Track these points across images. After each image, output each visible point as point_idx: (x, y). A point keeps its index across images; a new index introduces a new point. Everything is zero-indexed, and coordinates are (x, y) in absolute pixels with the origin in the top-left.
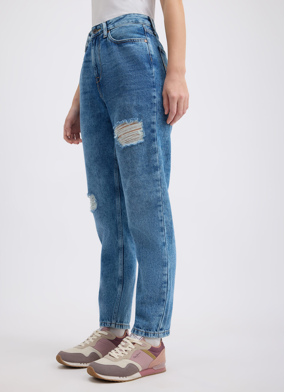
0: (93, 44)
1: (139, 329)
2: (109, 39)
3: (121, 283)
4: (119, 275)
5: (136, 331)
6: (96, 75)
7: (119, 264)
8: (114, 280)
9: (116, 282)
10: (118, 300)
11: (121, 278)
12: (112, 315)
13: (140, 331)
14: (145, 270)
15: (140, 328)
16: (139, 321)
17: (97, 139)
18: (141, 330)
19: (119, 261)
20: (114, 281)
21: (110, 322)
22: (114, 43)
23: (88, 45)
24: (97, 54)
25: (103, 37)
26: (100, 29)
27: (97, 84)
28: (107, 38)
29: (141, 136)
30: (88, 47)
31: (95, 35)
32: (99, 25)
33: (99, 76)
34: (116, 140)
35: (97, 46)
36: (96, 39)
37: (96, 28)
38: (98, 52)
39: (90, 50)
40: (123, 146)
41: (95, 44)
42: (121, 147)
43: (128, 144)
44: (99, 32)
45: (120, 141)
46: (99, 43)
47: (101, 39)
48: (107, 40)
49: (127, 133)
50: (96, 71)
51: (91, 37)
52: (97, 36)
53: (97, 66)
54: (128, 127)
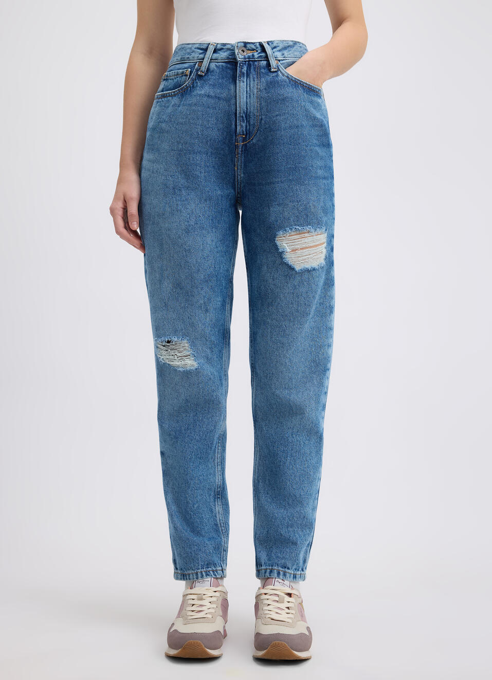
0: (243, 74)
1: (286, 570)
2: (283, 75)
3: (219, 498)
4: (217, 484)
5: (281, 573)
6: (243, 131)
7: (216, 465)
8: (208, 493)
9: (211, 497)
10: (223, 528)
11: (219, 489)
12: (221, 555)
13: (288, 573)
14: (297, 471)
15: (288, 569)
16: (284, 558)
17: (212, 241)
18: (289, 571)
19: (216, 459)
20: (207, 496)
21: (220, 568)
22: (296, 83)
23: (213, 65)
24: (252, 94)
25: (270, 70)
26: (253, 50)
27: (237, 147)
28: (279, 72)
29: (323, 256)
30: (211, 69)
31: (245, 58)
32: (253, 43)
33: (248, 133)
34: (280, 255)
35: (254, 81)
36: (249, 66)
37: (245, 46)
38: (255, 91)
39: (223, 78)
40: (297, 268)
41: (248, 76)
42: (293, 269)
43: (308, 266)
44: (253, 55)
45: (291, 258)
46: (259, 75)
47: (263, 70)
48: (277, 76)
49: (307, 248)
50: (244, 125)
51: (223, 55)
52: (250, 62)
53: (247, 116)
54: (310, 239)
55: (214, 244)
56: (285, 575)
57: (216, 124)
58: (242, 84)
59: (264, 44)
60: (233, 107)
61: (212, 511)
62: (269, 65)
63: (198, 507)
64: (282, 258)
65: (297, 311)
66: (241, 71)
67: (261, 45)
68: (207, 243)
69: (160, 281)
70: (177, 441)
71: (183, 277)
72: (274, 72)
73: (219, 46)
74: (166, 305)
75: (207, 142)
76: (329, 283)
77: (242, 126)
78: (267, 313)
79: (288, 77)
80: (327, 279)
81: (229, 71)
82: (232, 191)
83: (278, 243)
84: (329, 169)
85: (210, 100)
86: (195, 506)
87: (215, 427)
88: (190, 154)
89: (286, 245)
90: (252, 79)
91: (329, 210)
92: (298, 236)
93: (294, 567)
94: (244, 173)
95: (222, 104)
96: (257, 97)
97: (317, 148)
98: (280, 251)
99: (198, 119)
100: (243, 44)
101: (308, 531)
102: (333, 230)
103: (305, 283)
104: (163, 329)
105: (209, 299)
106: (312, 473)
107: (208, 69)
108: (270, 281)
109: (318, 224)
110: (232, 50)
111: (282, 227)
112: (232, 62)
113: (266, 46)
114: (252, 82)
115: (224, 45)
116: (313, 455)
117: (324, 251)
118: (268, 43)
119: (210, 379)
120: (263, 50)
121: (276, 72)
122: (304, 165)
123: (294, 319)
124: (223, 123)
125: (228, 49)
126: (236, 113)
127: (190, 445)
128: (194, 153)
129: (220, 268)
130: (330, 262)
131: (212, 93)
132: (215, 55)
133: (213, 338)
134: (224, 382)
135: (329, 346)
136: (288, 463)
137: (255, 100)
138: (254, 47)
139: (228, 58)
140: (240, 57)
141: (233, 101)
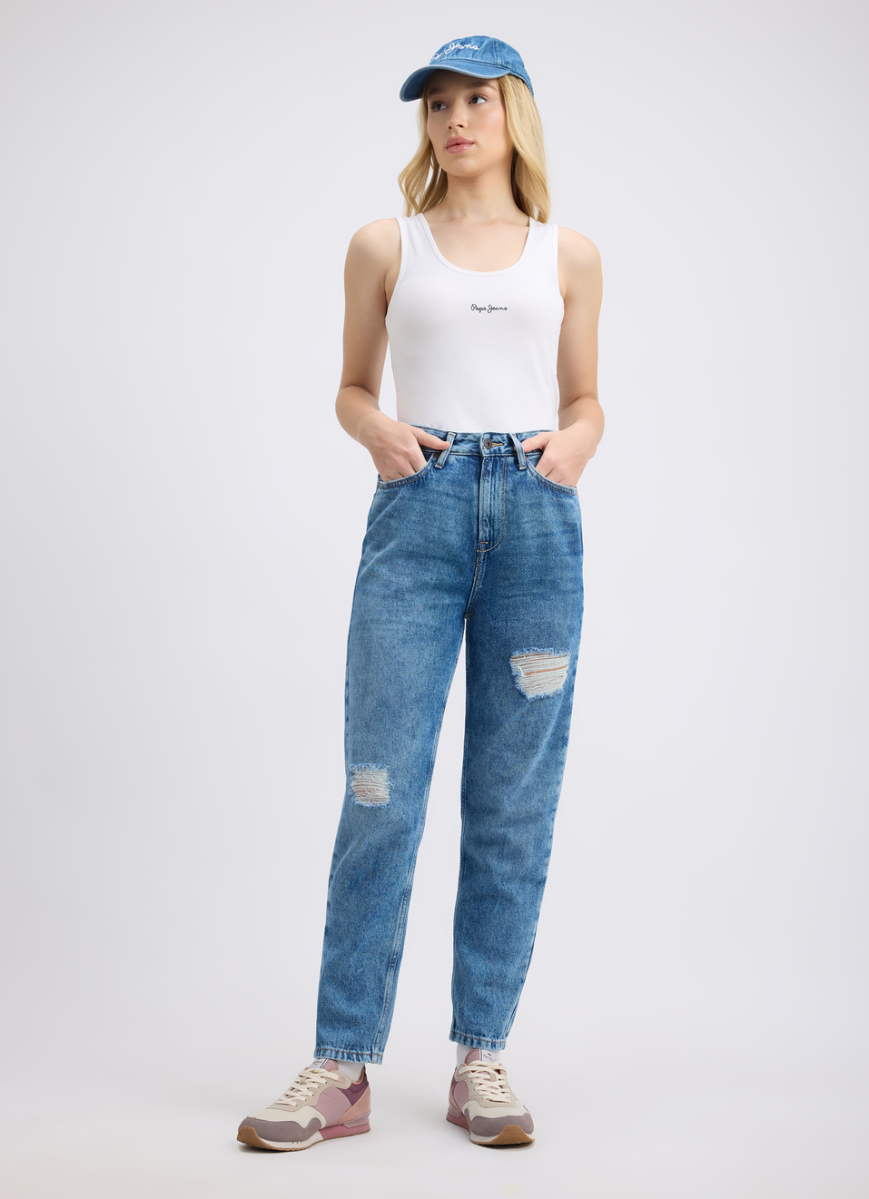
0: (489, 472)
1: (482, 1038)
2: (532, 474)
4: (393, 949)
5: (475, 1041)
6: (485, 536)
8: (380, 960)
9: (384, 964)
11: (395, 957)
13: (485, 1041)
15: (484, 1036)
17: (430, 655)
18: (485, 1039)
22: (544, 485)
23: (452, 459)
24: (496, 495)
25: (518, 468)
26: (500, 442)
27: (478, 555)
28: (528, 471)
29: (563, 681)
30: (451, 463)
31: (491, 453)
32: (500, 435)
33: (491, 540)
34: (513, 679)
35: (500, 480)
36: (495, 463)
37: (491, 438)
38: (500, 492)
39: (464, 474)
40: (530, 695)
41: (493, 473)
42: (524, 696)
43: (541, 693)
44: (499, 450)
45: (523, 683)
46: (505, 474)
47: (510, 468)
48: (525, 475)
49: (545, 671)
50: (487, 530)
51: (465, 447)
52: (496, 458)
53: (491, 520)
54: (550, 661)
55: (431, 659)
56: (479, 1043)
57: (455, 527)
58: (486, 484)
59: (513, 437)
60: (475, 510)
61: (380, 980)
62: (516, 462)
63: (363, 972)
64: (514, 683)
65: (523, 742)
66: (486, 469)
67: (508, 436)
68: (423, 658)
69: (363, 696)
70: (351, 893)
71: (392, 694)
72: (522, 470)
73: (459, 437)
74: (367, 726)
75: (444, 548)
76: (566, 711)
77: (485, 532)
78: (486, 741)
79: (537, 477)
80: (563, 707)
81: (471, 466)
82: (463, 602)
83: (513, 665)
84: (578, 581)
85: (449, 499)
86: (359, 971)
87: (397, 878)
88: (422, 557)
89: (520, 668)
90: (497, 479)
91: (575, 630)
92: (536, 657)
93: (491, 1034)
94: (483, 584)
95: (462, 505)
96: (502, 499)
97: (568, 558)
98: (513, 674)
99: (435, 520)
100: (488, 436)
101: (509, 993)
102: (577, 650)
103: (535, 712)
104: (361, 755)
105: (418, 723)
106: (522, 927)
107: (446, 463)
108: (497, 706)
109: (562, 645)
110: (476, 440)
111: (519, 647)
112: (477, 456)
113: (514, 439)
114: (497, 482)
115: (465, 435)
116: (527, 906)
117: (565, 675)
118: (517, 435)
119: (402, 819)
120: (511, 443)
121: (525, 470)
122: (552, 577)
123: (518, 750)
124: (463, 527)
125: (470, 441)
126: (478, 517)
127: (367, 900)
128: (427, 557)
129: (434, 688)
130: (569, 688)
131: (450, 492)
132: (456, 447)
133: (415, 771)
134: (419, 826)
135: (558, 783)
136: (495, 911)
137: (500, 502)
138: (500, 439)
139: (471, 451)
140: (485, 452)
141: (475, 502)
